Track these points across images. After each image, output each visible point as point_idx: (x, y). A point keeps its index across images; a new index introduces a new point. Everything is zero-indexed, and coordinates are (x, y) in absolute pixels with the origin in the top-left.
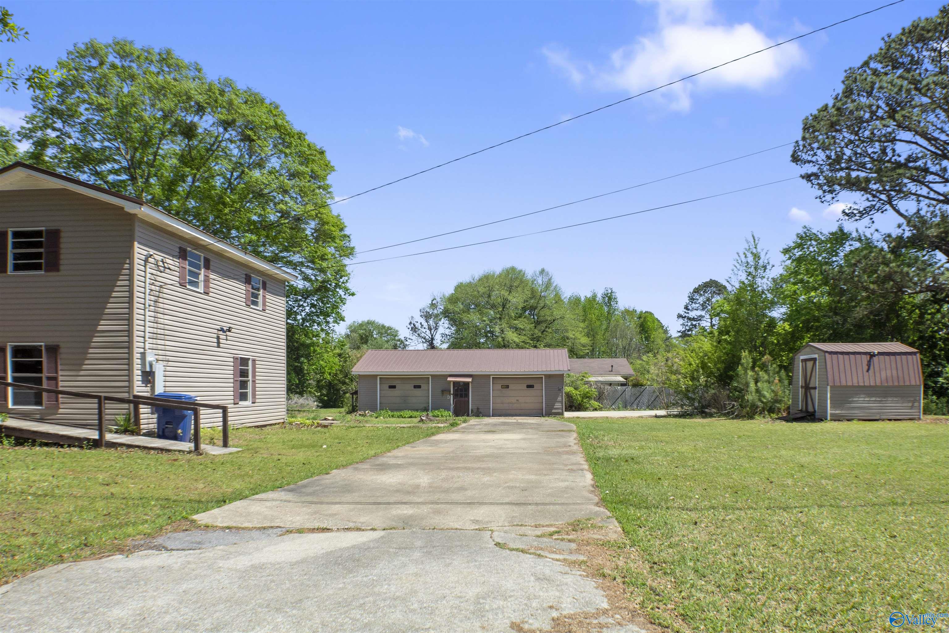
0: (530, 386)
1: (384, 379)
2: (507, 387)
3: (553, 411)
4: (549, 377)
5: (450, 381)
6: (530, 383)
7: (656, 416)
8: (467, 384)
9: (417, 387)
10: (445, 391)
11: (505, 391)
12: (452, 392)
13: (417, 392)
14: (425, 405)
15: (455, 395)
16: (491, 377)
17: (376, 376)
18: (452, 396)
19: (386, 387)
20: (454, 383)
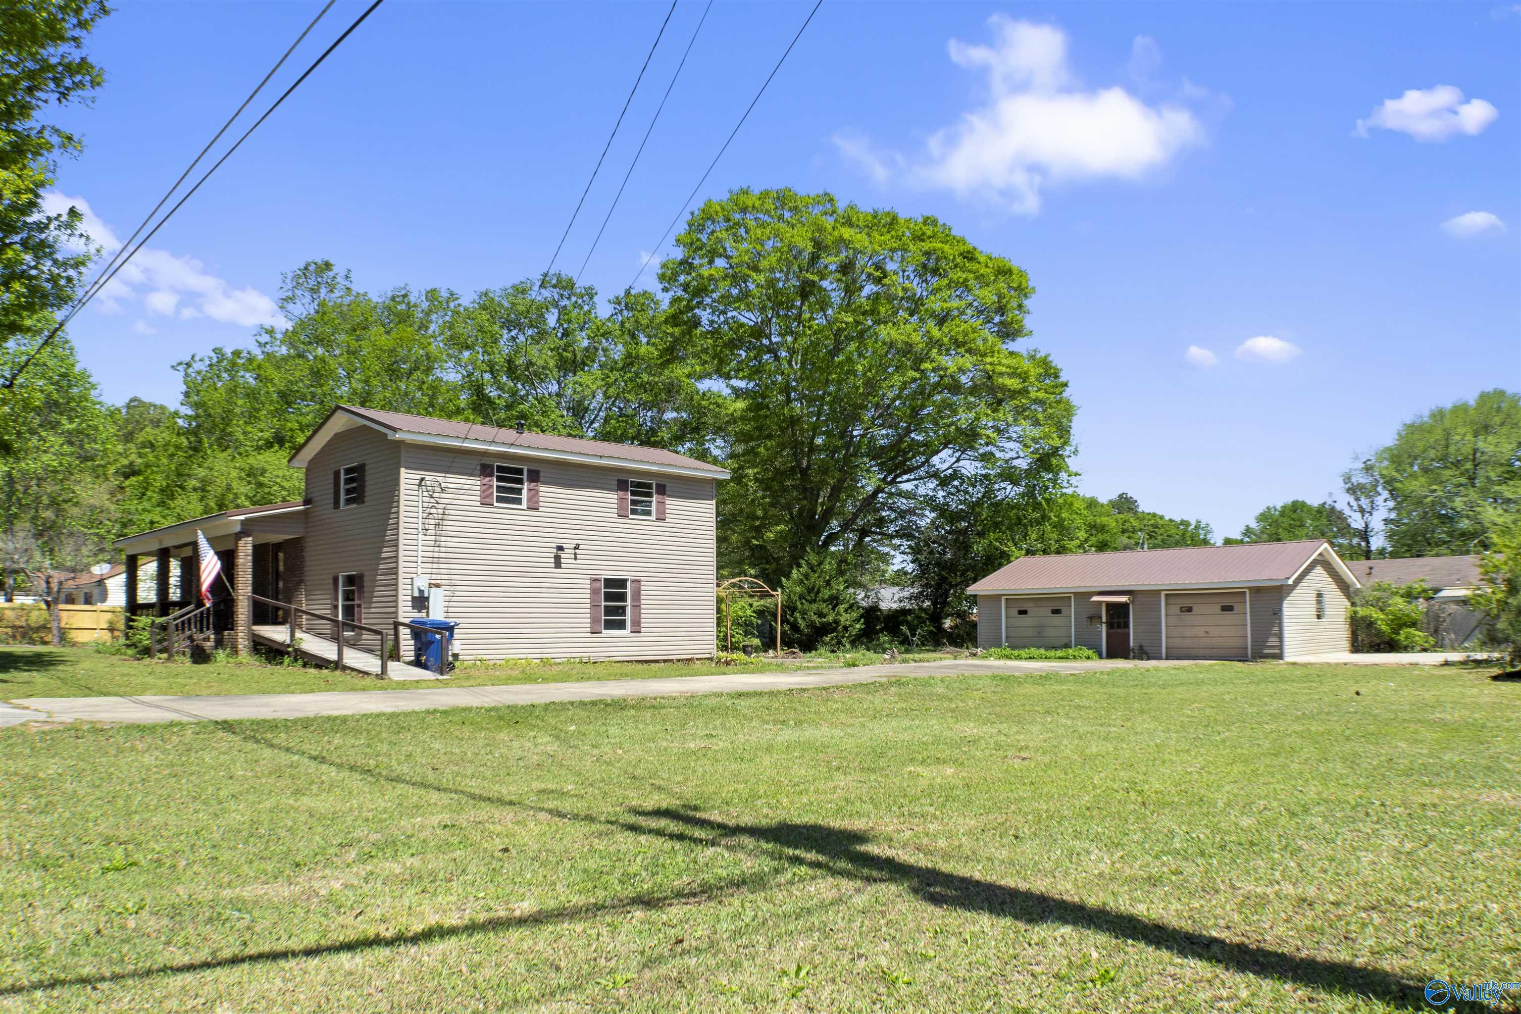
0: (1227, 608)
1: (1011, 600)
2: (1190, 610)
3: (1266, 651)
4: (1257, 591)
5: (1100, 603)
6: (1227, 602)
7: (1446, 664)
8: (1125, 606)
9: (1056, 612)
10: (1094, 618)
11: (1188, 617)
12: (1104, 619)
13: (1057, 619)
14: (1066, 641)
15: (1110, 625)
16: (1163, 593)
17: (999, 597)
18: (1104, 626)
19: (1014, 612)
20: (1109, 605)
